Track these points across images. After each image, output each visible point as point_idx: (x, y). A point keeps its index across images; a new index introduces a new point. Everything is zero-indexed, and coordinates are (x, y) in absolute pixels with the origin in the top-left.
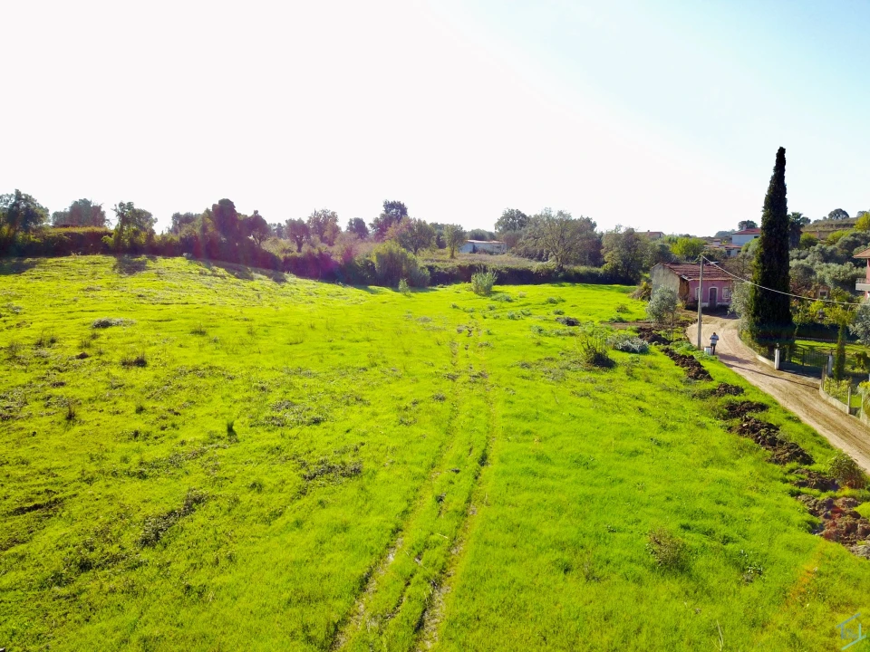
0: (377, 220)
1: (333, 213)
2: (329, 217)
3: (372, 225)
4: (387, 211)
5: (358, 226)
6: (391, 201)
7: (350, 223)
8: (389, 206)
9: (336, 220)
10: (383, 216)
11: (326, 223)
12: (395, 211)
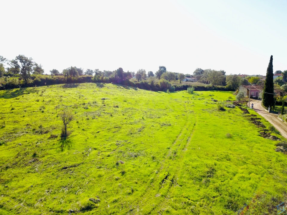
0: (157, 72)
1: (144, 70)
4: (160, 69)
5: (151, 74)
6: (161, 66)
7: (149, 73)
8: (161, 68)
9: (145, 72)
10: (159, 71)
11: (142, 73)
12: (163, 70)
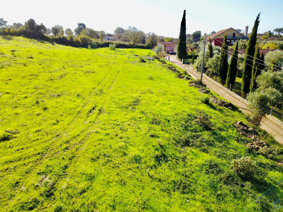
0: (76, 29)
2: (60, 28)
3: (75, 31)
4: (79, 26)
6: (80, 23)
7: (66, 30)
8: (80, 25)
9: (63, 29)
10: (78, 28)
12: (82, 27)
